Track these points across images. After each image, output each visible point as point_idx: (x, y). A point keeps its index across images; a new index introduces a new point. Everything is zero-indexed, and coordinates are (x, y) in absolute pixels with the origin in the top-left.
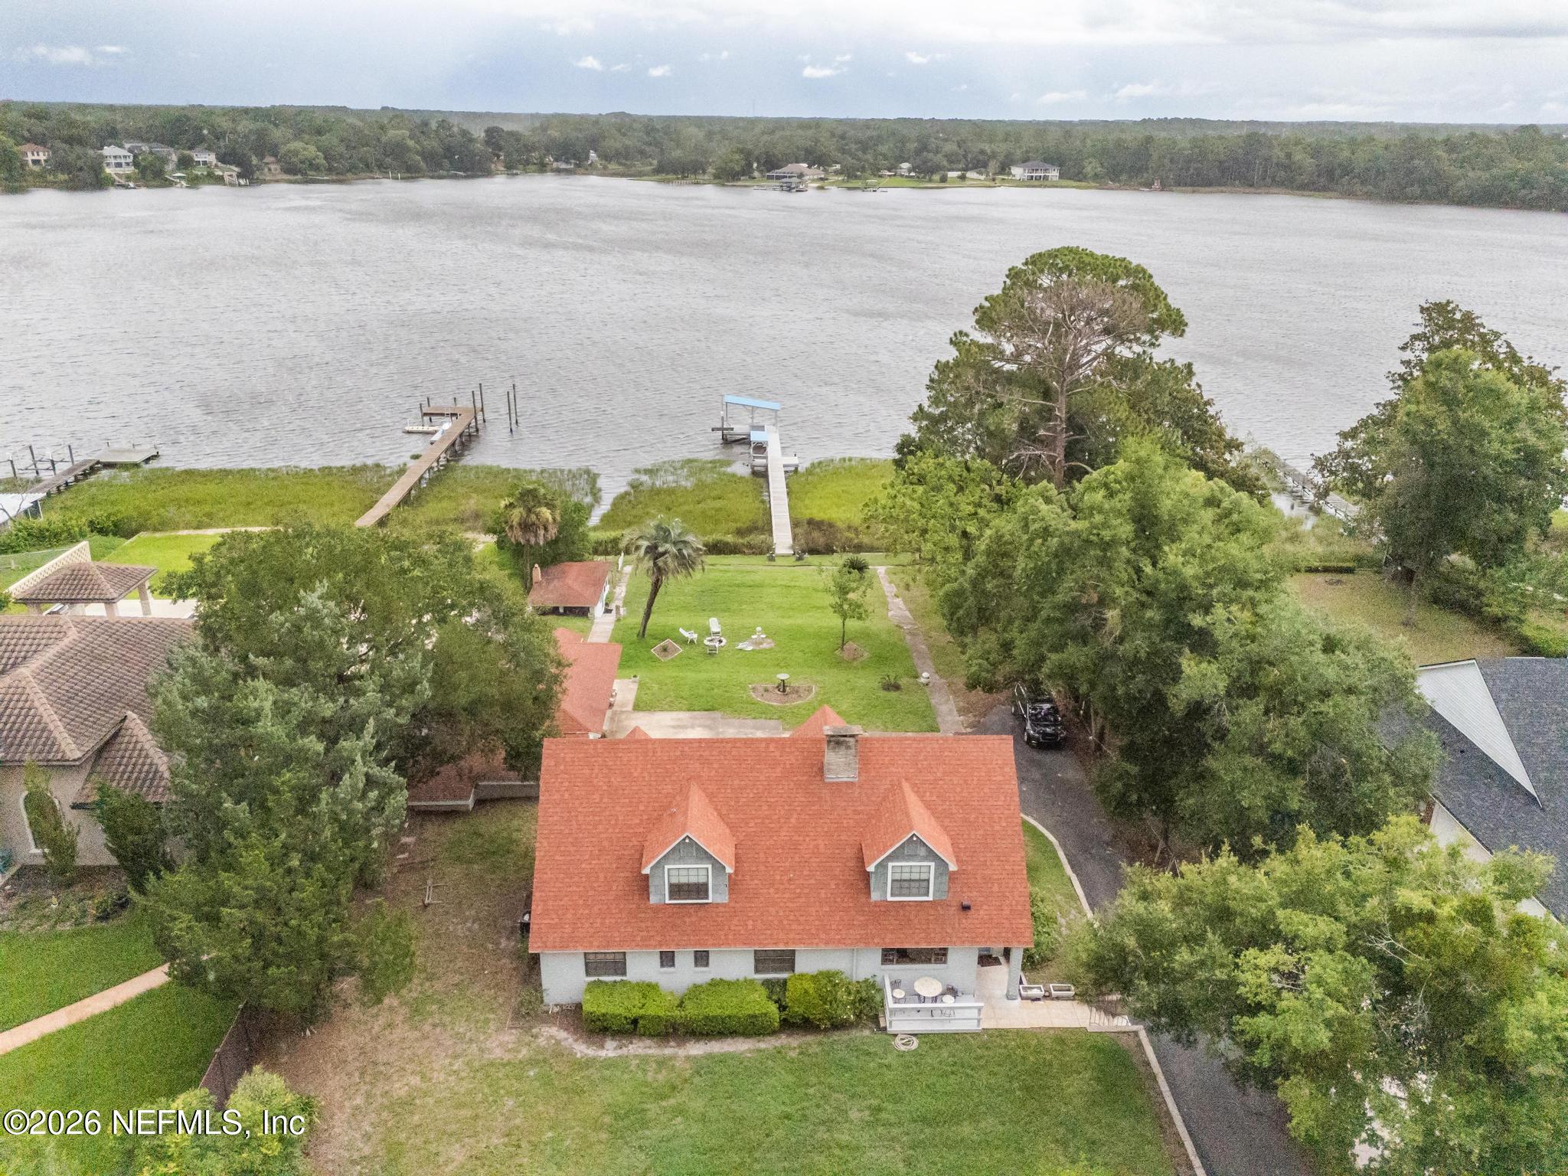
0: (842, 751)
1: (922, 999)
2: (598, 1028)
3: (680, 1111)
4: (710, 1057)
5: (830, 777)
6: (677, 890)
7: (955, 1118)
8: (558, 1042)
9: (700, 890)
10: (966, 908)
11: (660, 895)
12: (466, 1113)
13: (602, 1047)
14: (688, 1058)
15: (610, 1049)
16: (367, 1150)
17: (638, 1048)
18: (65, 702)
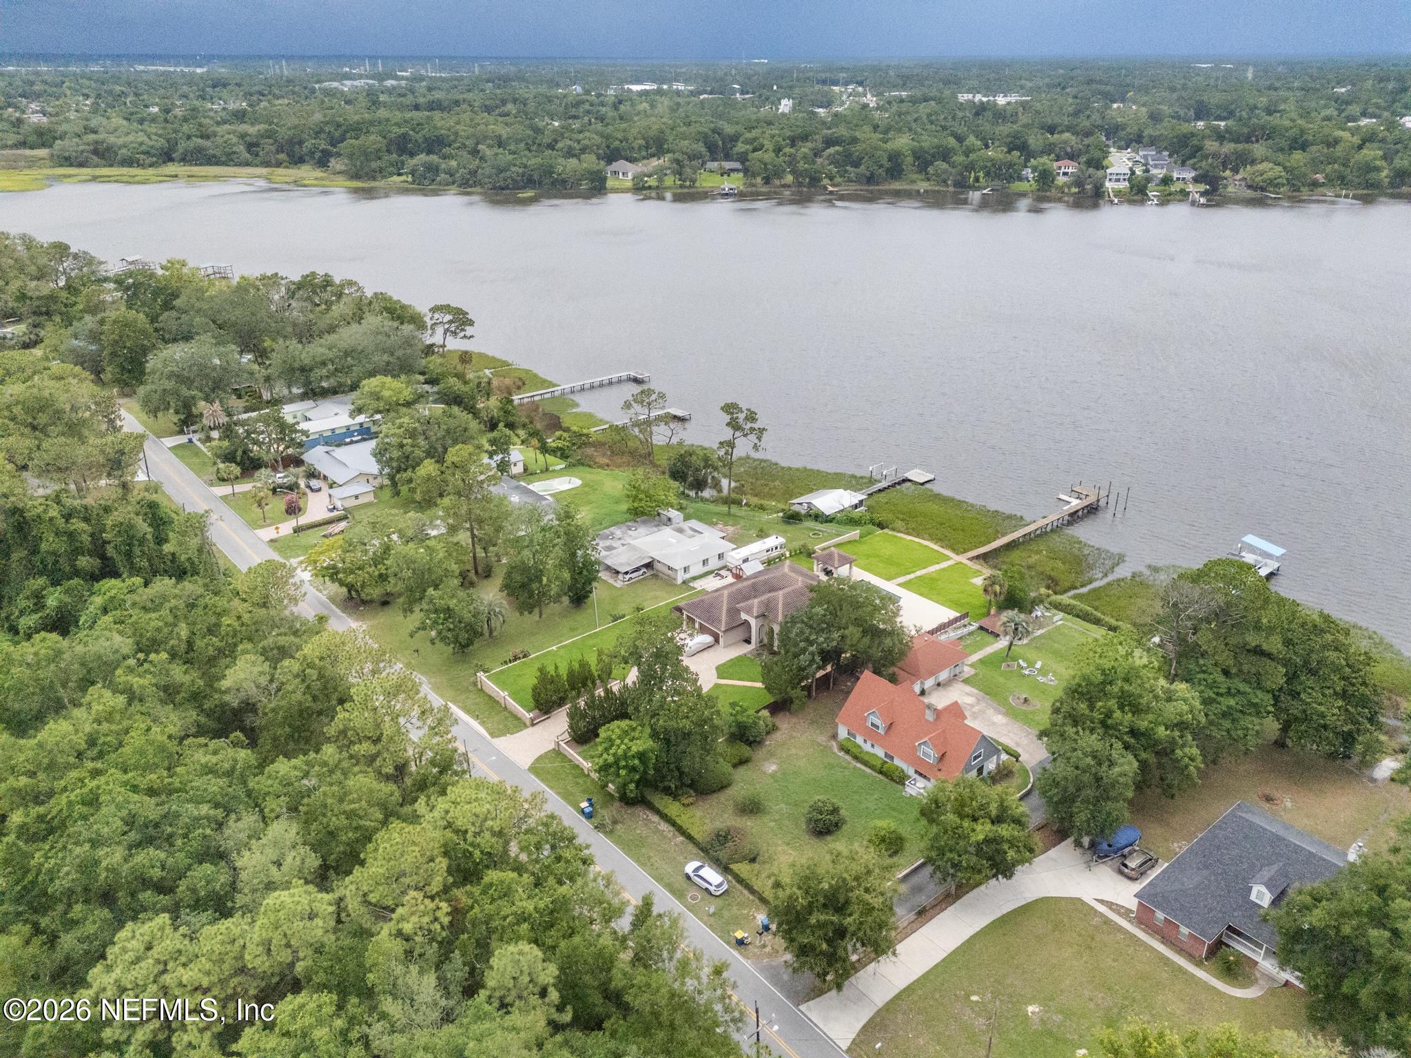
0: (930, 711)
3: (842, 772)
4: (859, 768)
5: (926, 717)
6: (873, 724)
8: (832, 745)
9: (877, 727)
10: (939, 770)
11: (867, 723)
12: (802, 746)
14: (855, 765)
15: (842, 754)
16: (780, 741)
17: (848, 757)
18: (786, 605)
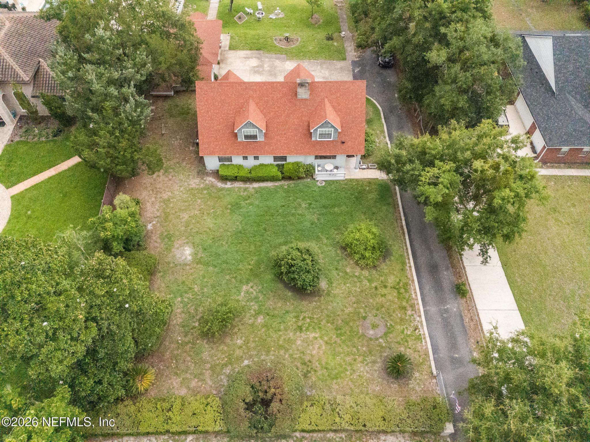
0: (303, 88)
1: (327, 171)
2: (225, 179)
3: (251, 204)
4: (260, 187)
5: (299, 97)
7: (334, 206)
8: (212, 182)
9: (255, 137)
10: (343, 143)
11: (241, 138)
12: (186, 204)
13: (226, 184)
14: (253, 188)
15: (229, 185)
16: (158, 214)
17: (238, 185)
